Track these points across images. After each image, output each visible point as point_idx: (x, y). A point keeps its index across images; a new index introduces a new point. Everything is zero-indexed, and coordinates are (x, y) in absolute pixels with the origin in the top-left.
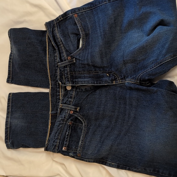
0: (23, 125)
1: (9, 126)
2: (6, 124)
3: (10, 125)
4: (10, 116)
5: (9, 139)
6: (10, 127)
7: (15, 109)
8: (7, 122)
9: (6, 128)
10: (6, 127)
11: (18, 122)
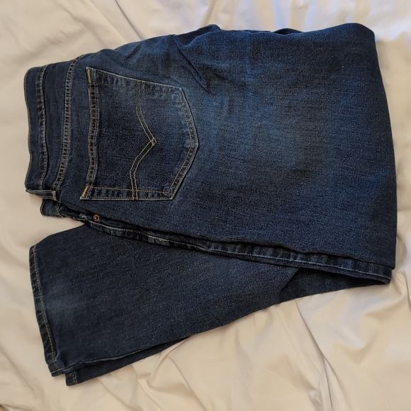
0: (76, 308)
1: (45, 321)
2: (39, 318)
3: (48, 317)
4: (41, 297)
5: (55, 350)
6: (50, 322)
7: (50, 276)
8: (38, 312)
9: (42, 327)
10: (39, 324)
11: (64, 306)
